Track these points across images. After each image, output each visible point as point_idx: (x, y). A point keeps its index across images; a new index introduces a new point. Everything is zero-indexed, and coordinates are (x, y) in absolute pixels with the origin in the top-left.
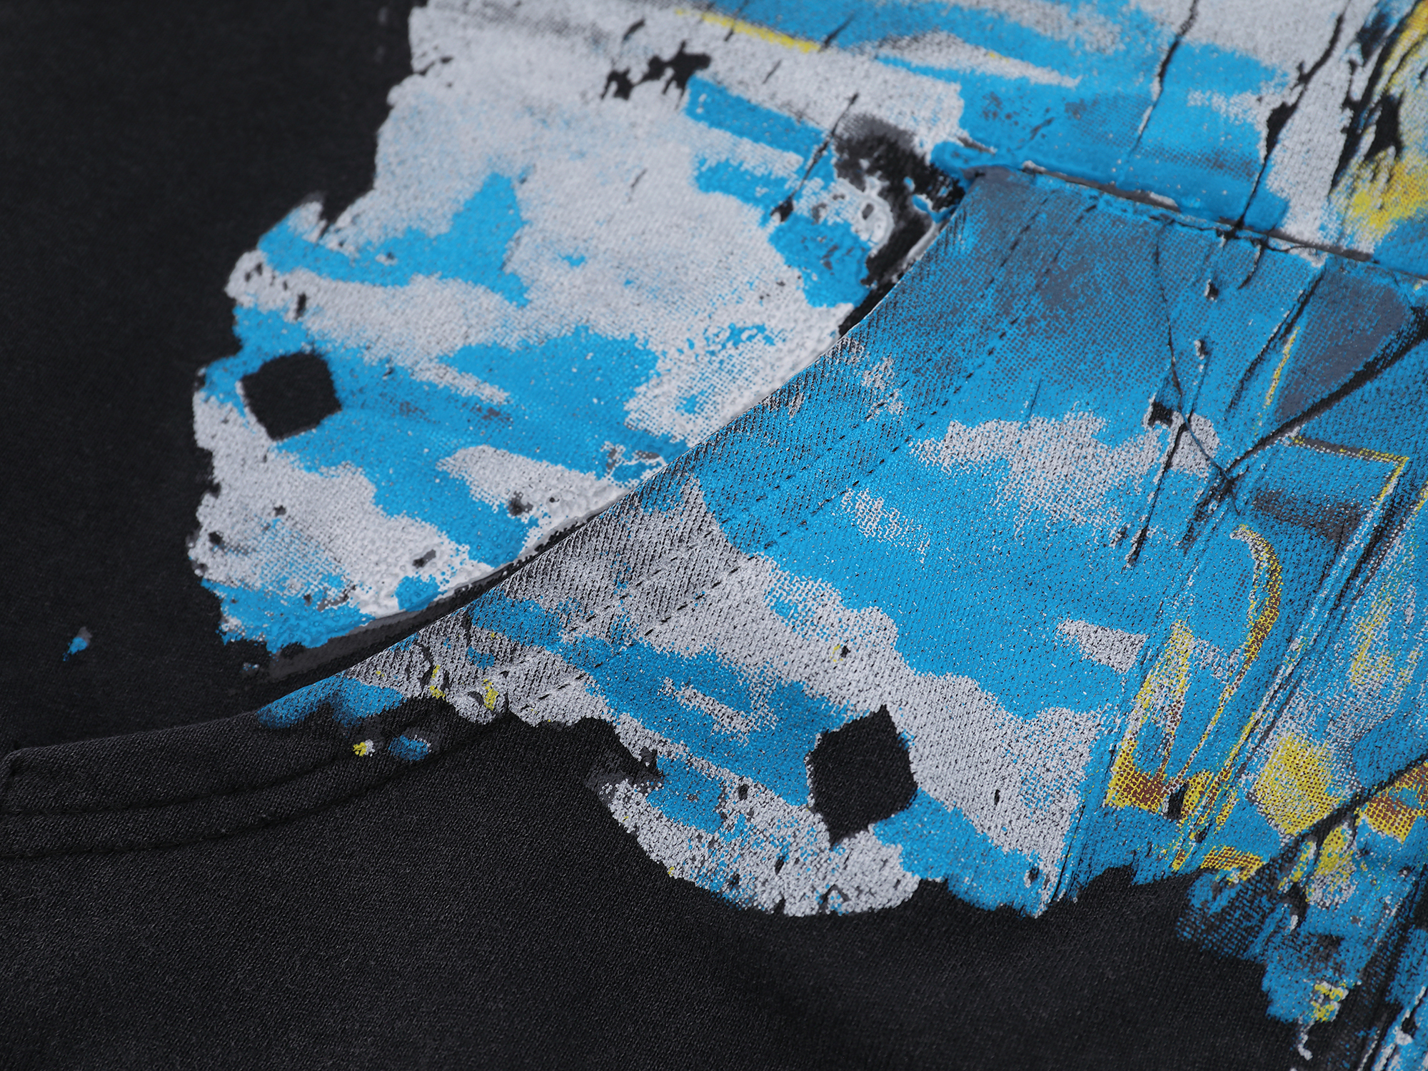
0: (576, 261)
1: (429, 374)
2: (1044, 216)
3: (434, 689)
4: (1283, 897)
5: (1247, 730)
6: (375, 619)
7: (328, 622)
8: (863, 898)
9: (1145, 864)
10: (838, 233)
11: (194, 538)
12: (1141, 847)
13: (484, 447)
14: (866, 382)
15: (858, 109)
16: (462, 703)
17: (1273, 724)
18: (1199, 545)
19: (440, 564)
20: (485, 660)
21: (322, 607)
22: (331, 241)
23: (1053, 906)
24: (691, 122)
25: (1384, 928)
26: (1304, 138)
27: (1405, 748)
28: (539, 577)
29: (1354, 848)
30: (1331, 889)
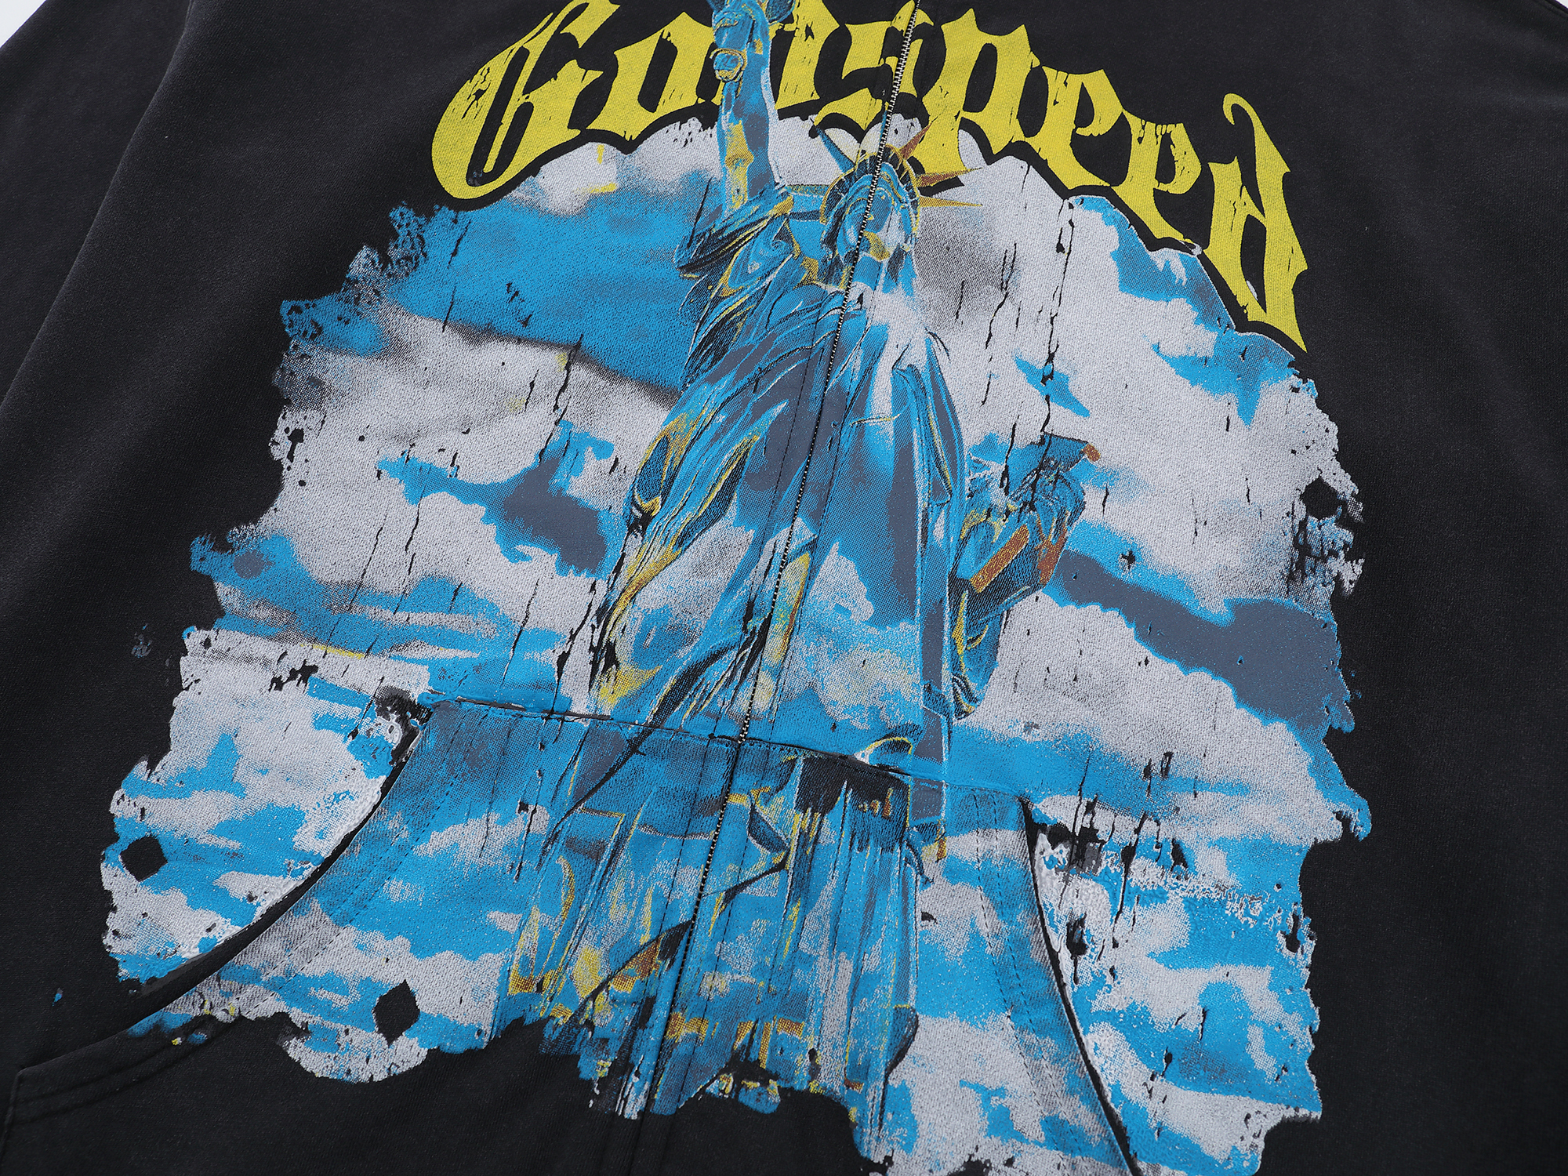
0: (264, 772)
1: (205, 840)
2: (464, 724)
3: (206, 1010)
4: (582, 1026)
5: (567, 949)
6: (189, 960)
7: (167, 964)
8: (405, 1064)
9: (529, 1015)
10: (378, 741)
11: (105, 935)
12: (527, 1008)
13: (233, 872)
14: (390, 827)
15: (384, 684)
16: (220, 1015)
17: (578, 943)
18: (543, 869)
19: (218, 929)
20: (228, 995)
21: (165, 957)
22: (154, 779)
23: (490, 1042)
24: (310, 698)
25: (625, 1031)
26: (574, 669)
27: (629, 950)
28: (250, 954)
29: (609, 999)
30: (604, 1017)
